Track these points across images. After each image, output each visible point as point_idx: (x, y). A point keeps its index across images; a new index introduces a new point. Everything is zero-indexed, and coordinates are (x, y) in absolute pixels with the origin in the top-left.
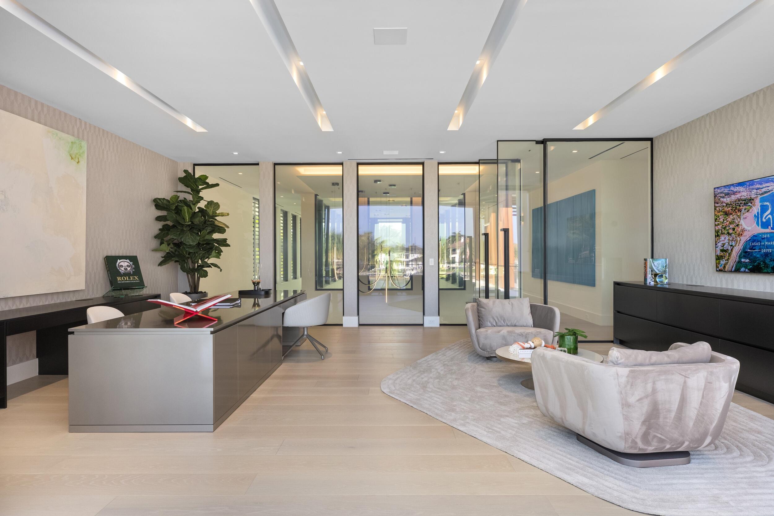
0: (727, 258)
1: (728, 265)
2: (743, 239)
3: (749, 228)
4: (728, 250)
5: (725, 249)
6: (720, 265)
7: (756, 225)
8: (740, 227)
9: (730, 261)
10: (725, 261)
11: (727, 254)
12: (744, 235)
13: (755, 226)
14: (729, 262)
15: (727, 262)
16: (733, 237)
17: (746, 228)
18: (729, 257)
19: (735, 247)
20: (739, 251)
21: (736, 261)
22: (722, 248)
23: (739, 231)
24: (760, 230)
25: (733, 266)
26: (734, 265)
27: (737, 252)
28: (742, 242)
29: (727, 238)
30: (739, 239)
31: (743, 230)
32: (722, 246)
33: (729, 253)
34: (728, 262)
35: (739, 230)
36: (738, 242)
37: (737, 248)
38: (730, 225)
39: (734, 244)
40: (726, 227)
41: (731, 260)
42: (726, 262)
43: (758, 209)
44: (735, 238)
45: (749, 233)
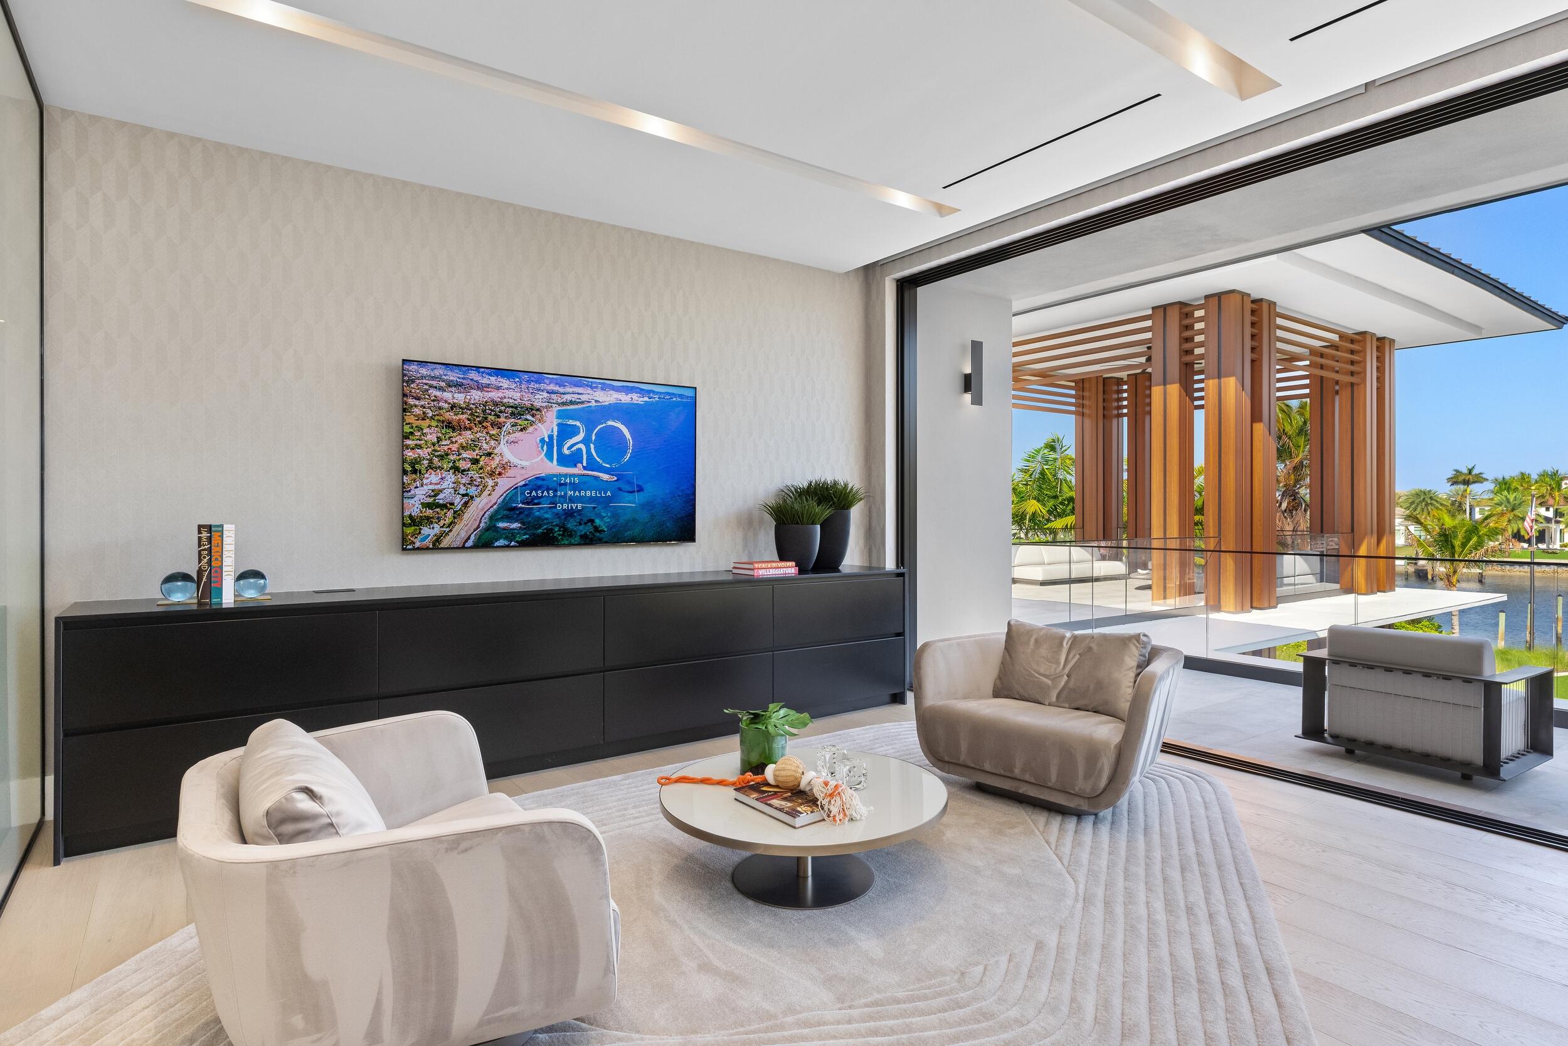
0: (448, 521)
1: (448, 538)
2: (505, 484)
3: (524, 463)
4: (452, 504)
5: (441, 502)
6: (420, 537)
7: (546, 460)
8: (497, 460)
9: (456, 528)
10: (442, 527)
11: (450, 514)
12: (507, 475)
13: (542, 460)
14: (454, 530)
15: (448, 530)
16: (472, 477)
17: (514, 460)
18: (455, 518)
19: (478, 500)
20: (492, 507)
21: (478, 527)
22: (431, 500)
23: (493, 467)
24: (553, 468)
25: (469, 538)
26: (473, 536)
27: (482, 509)
28: (500, 490)
29: (451, 477)
30: (490, 483)
31: (505, 466)
32: (430, 496)
33: (455, 512)
34: (451, 531)
35: (494, 464)
36: (489, 488)
37: (485, 501)
38: (462, 451)
39: (472, 491)
40: (447, 455)
41: (462, 525)
42: (444, 529)
43: (552, 430)
44: (479, 480)
45: (523, 471)
